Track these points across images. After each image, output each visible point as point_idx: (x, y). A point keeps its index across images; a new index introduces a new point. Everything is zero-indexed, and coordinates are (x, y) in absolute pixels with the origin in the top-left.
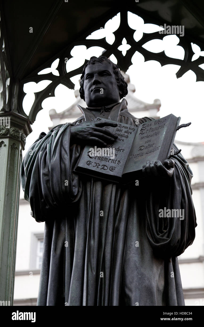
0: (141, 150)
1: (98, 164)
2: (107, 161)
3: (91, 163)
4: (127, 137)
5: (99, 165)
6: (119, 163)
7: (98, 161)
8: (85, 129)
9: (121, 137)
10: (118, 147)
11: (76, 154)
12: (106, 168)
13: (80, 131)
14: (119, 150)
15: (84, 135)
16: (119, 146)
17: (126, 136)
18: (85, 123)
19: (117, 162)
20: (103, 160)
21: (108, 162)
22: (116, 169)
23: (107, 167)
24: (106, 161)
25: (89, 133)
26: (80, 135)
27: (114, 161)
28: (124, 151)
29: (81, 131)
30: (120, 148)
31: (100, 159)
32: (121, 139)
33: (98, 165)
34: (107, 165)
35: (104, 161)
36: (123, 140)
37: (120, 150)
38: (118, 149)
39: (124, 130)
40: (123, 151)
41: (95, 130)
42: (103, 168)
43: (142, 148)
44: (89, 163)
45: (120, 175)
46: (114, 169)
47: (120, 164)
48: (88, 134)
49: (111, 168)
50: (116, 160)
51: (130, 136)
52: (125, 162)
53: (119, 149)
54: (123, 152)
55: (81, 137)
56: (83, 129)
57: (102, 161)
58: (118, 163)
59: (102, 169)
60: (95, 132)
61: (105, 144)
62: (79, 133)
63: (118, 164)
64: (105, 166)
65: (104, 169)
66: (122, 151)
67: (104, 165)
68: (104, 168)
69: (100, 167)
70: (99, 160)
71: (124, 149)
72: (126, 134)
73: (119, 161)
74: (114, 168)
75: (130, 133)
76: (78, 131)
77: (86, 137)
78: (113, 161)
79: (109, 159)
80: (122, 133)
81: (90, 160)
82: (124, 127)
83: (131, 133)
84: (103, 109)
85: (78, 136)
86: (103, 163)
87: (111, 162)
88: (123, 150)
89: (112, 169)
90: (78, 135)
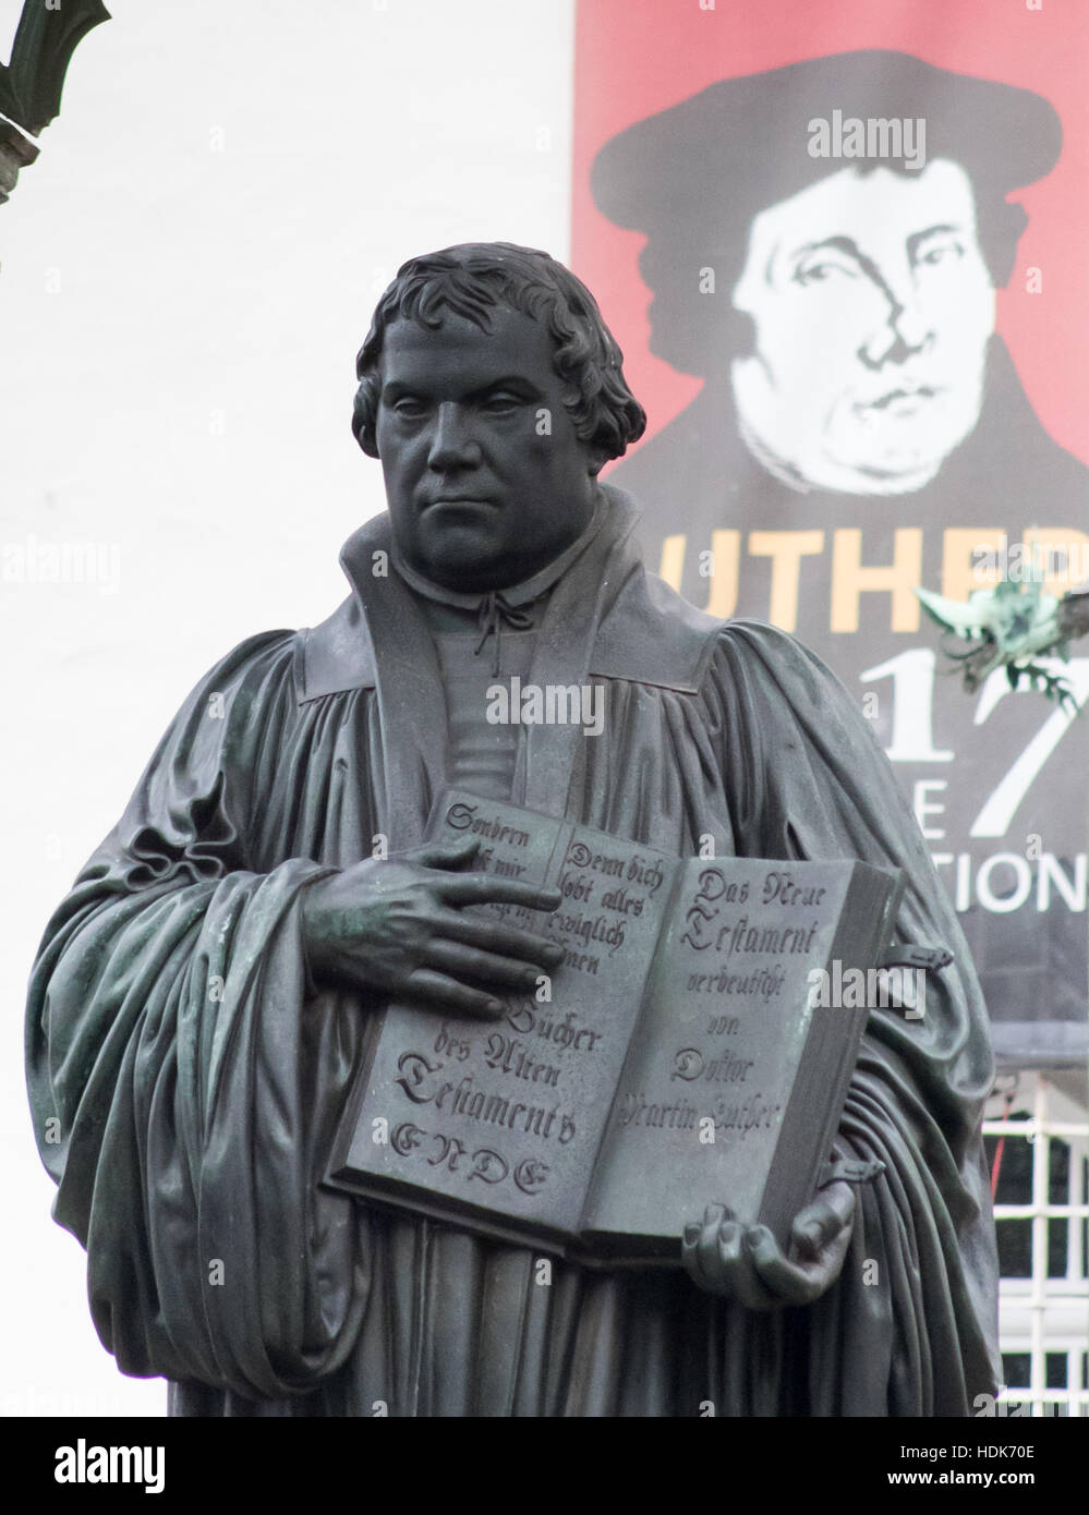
0: (683, 1076)
1: (453, 1144)
2: (501, 1123)
3: (418, 1137)
4: (616, 938)
5: (461, 1152)
6: (567, 1135)
7: (453, 1124)
8: (384, 927)
9: (581, 939)
10: (561, 1020)
11: (334, 1067)
12: (495, 1168)
14: (567, 1039)
15: (380, 962)
16: (568, 1010)
17: (609, 934)
19: (555, 1128)
20: (482, 1116)
21: (510, 1126)
22: (552, 1176)
23: (501, 1160)
24: (497, 1123)
25: (408, 949)
27: (544, 1121)
28: (594, 1046)
30: (577, 1025)
31: (466, 1109)
32: (581, 953)
33: (454, 1149)
34: (500, 1152)
35: (489, 1121)
36: (594, 964)
37: (578, 1039)
38: (566, 1027)
39: (603, 884)
40: (592, 1043)
41: (443, 932)
42: (479, 1174)
44: (404, 1140)
45: (570, 1220)
46: (542, 1179)
47: (572, 1144)
48: (396, 959)
49: (523, 1172)
50: (552, 1116)
51: (631, 926)
52: (600, 1124)
53: (572, 1031)
54: (590, 1049)
57: (477, 1118)
58: (563, 1132)
59: (476, 1179)
60: (439, 946)
61: (496, 1004)
62: (353, 948)
63: (561, 1139)
64: (493, 1158)
65: (489, 1181)
66: (585, 1040)
67: (490, 1153)
68: (485, 1169)
69: (466, 1165)
70: (461, 1111)
71: (597, 1033)
72: (612, 918)
73: (569, 1123)
74: (539, 1172)
75: (631, 908)
76: (345, 937)
77: (390, 972)
78: (534, 1121)
79: (512, 1102)
80: (592, 909)
81: (408, 1121)
82: (599, 866)
83: (639, 909)
84: (492, 606)
85: (345, 963)
86: (482, 1133)
87: (527, 1129)
88: (592, 1034)
89: (527, 1177)
90: (345, 955)
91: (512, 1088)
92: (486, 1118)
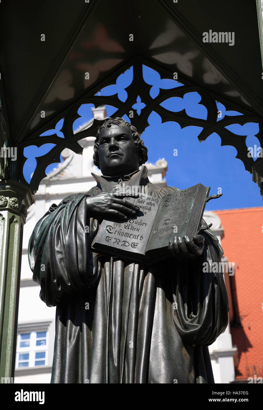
0: (166, 224)
2: (128, 237)
3: (111, 239)
4: (150, 209)
5: (120, 241)
6: (142, 239)
7: (118, 237)
8: (103, 201)
9: (143, 209)
11: (93, 228)
12: (127, 244)
13: (97, 203)
14: (141, 224)
15: (102, 207)
16: (141, 220)
17: (148, 209)
18: (103, 194)
19: (139, 237)
21: (130, 237)
22: (139, 245)
25: (108, 204)
26: (98, 207)
29: (99, 203)
30: (143, 222)
31: (120, 234)
32: (143, 211)
33: (118, 241)
34: (128, 241)
36: (145, 213)
37: (143, 224)
38: (140, 222)
39: (146, 201)
41: (115, 202)
43: (167, 222)
44: (108, 239)
45: (143, 253)
46: (137, 246)
47: (143, 240)
48: (106, 207)
49: (133, 244)
50: (138, 236)
51: (153, 208)
52: (148, 237)
54: (145, 226)
55: (98, 210)
56: (100, 200)
57: (123, 236)
58: (141, 238)
59: (123, 246)
60: (114, 204)
61: (126, 217)
62: (96, 205)
63: (140, 239)
65: (126, 246)
67: (125, 242)
68: (125, 244)
69: (121, 243)
71: (147, 223)
72: (149, 206)
73: (142, 237)
74: (136, 245)
75: (152, 205)
76: (95, 203)
77: (104, 209)
78: (135, 237)
79: (130, 234)
80: (145, 205)
81: (109, 236)
82: (146, 198)
83: (154, 205)
84: (121, 177)
85: (95, 209)
86: (123, 238)
87: (133, 238)
89: (134, 245)
90: (95, 207)
91: (130, 231)
92: (125, 236)
